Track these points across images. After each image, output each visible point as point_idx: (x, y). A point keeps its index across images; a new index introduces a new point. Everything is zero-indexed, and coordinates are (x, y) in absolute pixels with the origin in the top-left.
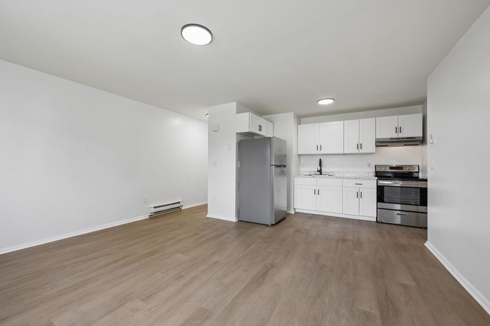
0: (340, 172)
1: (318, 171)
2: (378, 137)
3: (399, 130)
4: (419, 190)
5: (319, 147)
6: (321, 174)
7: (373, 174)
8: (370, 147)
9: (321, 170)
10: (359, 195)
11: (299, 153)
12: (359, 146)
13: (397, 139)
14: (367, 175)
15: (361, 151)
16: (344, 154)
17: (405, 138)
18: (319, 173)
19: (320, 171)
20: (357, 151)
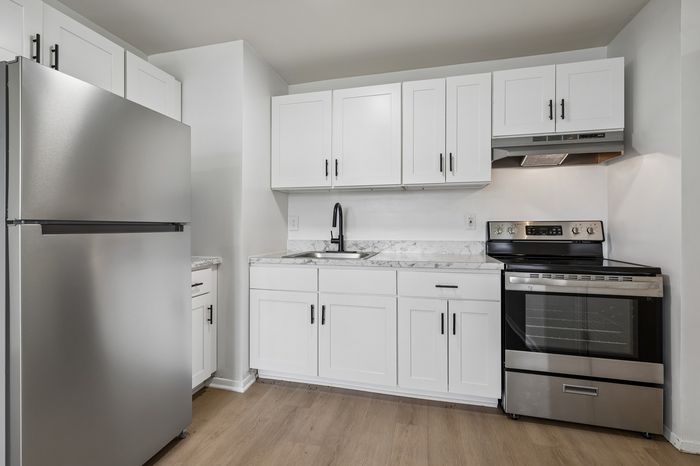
0: (392, 244)
1: (333, 241)
2: (500, 132)
3: (557, 109)
4: (628, 304)
5: (332, 167)
6: (342, 250)
7: (482, 248)
8: (475, 165)
9: (341, 236)
10: (448, 324)
11: (275, 186)
12: (446, 163)
13: (552, 138)
14: (465, 252)
15: (452, 178)
16: (404, 189)
17: (574, 136)
18: (335, 247)
19: (340, 242)
20: (438, 178)
